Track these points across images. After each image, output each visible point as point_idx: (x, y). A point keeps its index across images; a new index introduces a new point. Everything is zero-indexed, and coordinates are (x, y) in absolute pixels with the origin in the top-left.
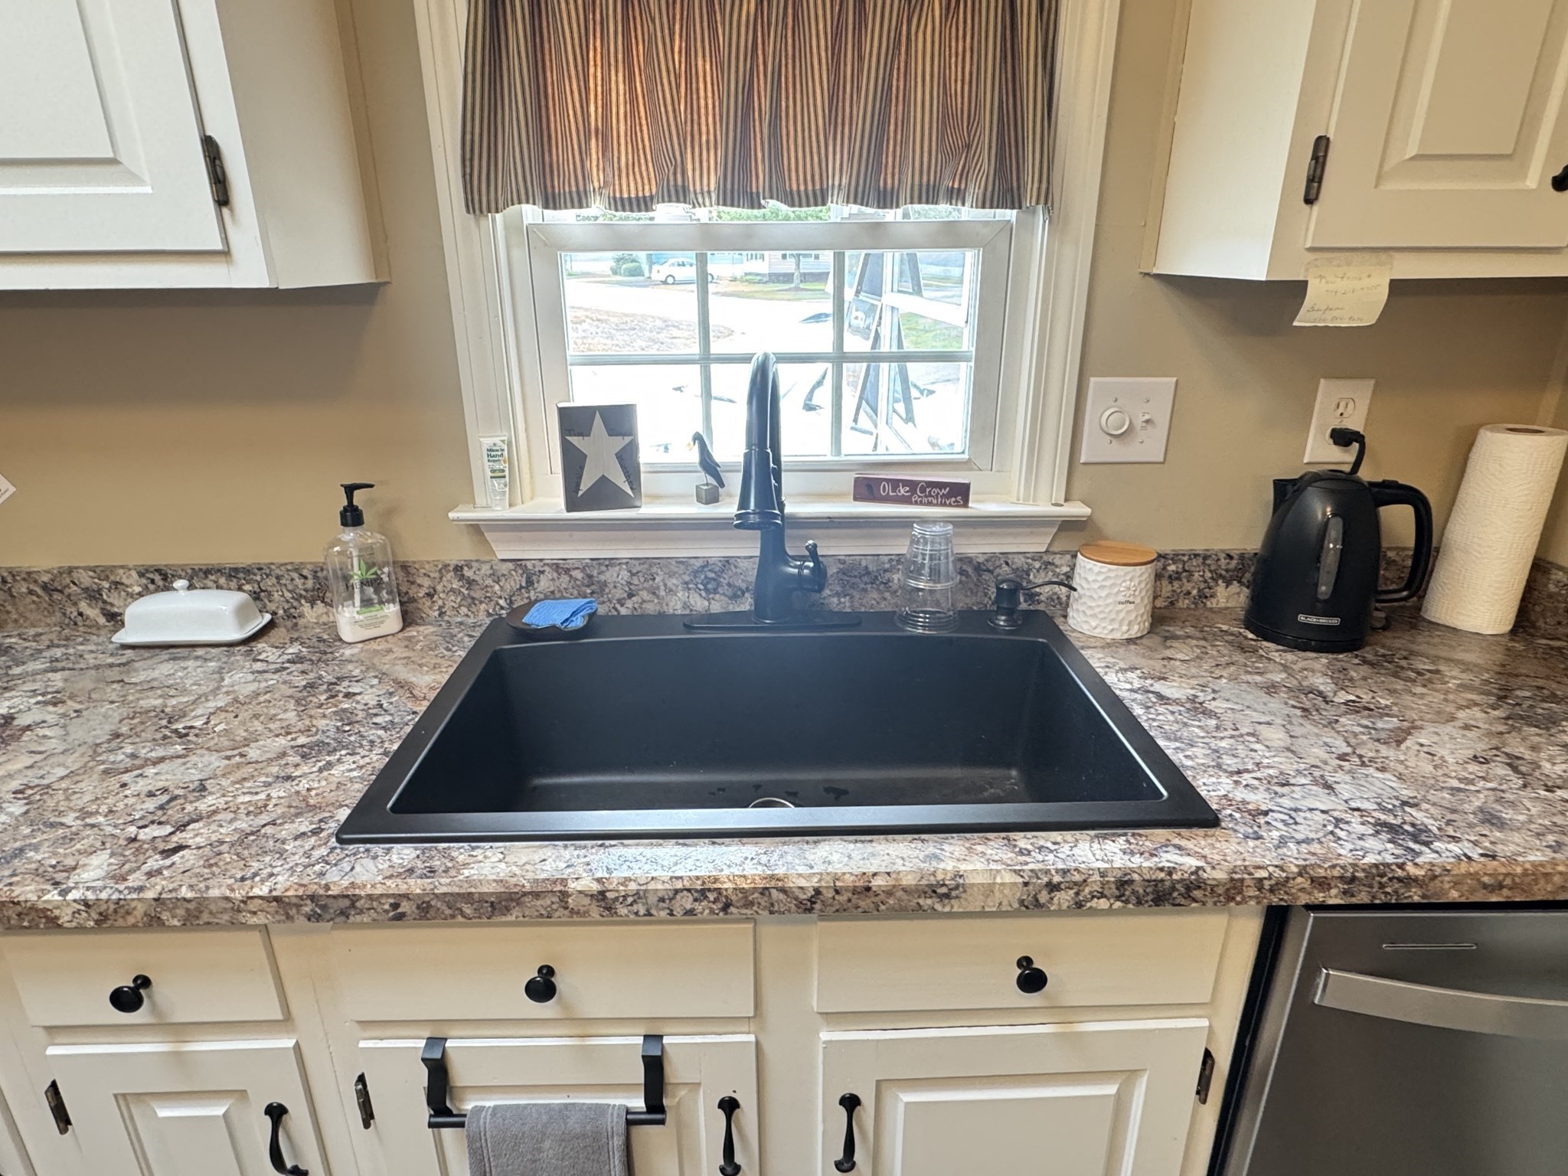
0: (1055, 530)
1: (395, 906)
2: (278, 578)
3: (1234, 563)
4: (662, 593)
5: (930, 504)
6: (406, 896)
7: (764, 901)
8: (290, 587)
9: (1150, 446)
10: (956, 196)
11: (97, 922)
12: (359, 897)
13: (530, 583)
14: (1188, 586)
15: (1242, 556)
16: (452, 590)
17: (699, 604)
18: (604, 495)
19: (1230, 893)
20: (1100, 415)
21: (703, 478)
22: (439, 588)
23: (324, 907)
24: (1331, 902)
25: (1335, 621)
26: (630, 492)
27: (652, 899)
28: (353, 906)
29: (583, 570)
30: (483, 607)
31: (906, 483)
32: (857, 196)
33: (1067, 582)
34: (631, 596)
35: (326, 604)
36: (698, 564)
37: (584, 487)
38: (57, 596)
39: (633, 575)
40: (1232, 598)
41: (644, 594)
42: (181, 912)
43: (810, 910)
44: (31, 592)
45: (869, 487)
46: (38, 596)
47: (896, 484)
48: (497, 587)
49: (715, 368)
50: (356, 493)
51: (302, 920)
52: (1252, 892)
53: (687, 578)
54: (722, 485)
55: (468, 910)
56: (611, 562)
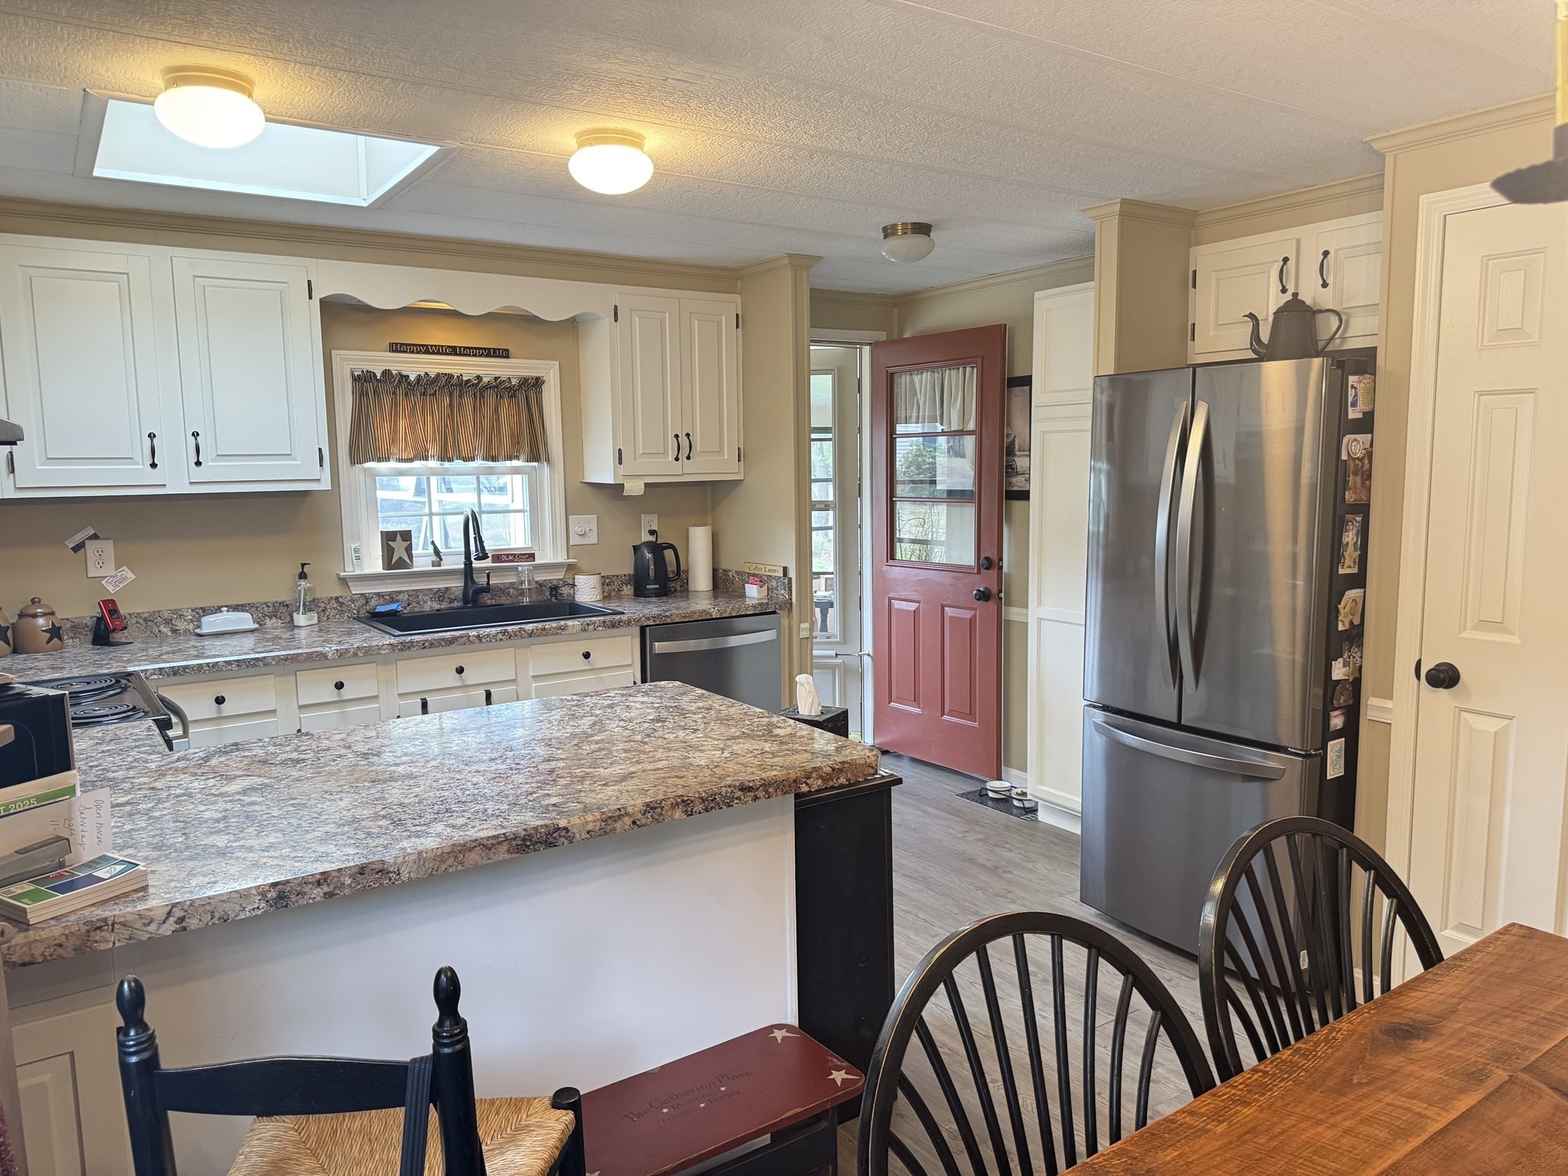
0: (565, 569)
1: (424, 644)
2: (256, 608)
3: (627, 578)
4: (421, 603)
5: (521, 562)
6: (427, 641)
7: (520, 634)
8: (261, 612)
9: (592, 539)
10: (517, 458)
11: (339, 657)
12: (414, 642)
13: (367, 602)
14: (613, 587)
15: (629, 575)
16: (334, 608)
17: (436, 606)
18: (401, 564)
19: (629, 623)
20: (575, 529)
21: (434, 558)
22: (328, 607)
23: (404, 646)
24: (652, 624)
25: (657, 586)
26: (408, 561)
27: (492, 636)
28: (412, 645)
29: (389, 595)
30: (346, 614)
31: (511, 555)
32: (486, 459)
33: (574, 585)
34: (409, 605)
35: (277, 618)
36: (436, 590)
37: (394, 560)
38: (150, 623)
39: (410, 596)
40: (628, 590)
41: (414, 604)
42: (363, 651)
43: (531, 636)
44: (137, 622)
45: (498, 558)
46: (141, 624)
47: (508, 555)
48: (353, 605)
49: (433, 517)
50: (305, 566)
51: (397, 651)
52: (633, 622)
53: (431, 596)
54: (441, 560)
55: (443, 644)
56: (400, 592)
